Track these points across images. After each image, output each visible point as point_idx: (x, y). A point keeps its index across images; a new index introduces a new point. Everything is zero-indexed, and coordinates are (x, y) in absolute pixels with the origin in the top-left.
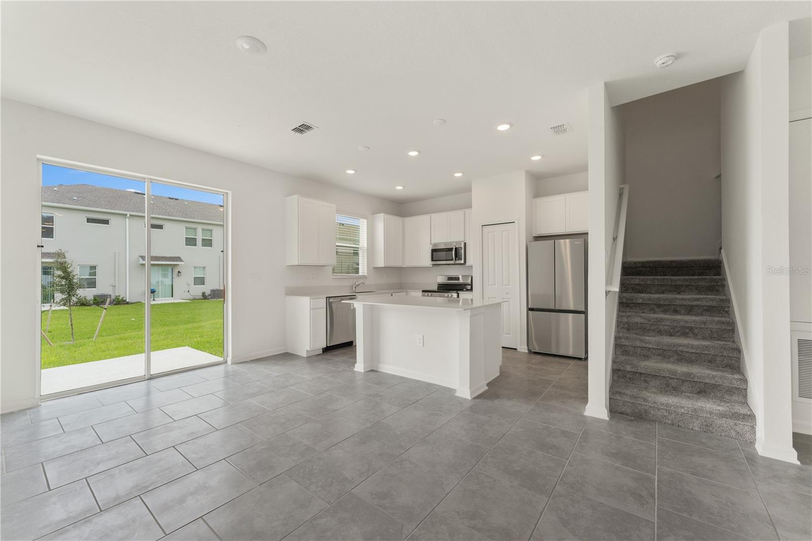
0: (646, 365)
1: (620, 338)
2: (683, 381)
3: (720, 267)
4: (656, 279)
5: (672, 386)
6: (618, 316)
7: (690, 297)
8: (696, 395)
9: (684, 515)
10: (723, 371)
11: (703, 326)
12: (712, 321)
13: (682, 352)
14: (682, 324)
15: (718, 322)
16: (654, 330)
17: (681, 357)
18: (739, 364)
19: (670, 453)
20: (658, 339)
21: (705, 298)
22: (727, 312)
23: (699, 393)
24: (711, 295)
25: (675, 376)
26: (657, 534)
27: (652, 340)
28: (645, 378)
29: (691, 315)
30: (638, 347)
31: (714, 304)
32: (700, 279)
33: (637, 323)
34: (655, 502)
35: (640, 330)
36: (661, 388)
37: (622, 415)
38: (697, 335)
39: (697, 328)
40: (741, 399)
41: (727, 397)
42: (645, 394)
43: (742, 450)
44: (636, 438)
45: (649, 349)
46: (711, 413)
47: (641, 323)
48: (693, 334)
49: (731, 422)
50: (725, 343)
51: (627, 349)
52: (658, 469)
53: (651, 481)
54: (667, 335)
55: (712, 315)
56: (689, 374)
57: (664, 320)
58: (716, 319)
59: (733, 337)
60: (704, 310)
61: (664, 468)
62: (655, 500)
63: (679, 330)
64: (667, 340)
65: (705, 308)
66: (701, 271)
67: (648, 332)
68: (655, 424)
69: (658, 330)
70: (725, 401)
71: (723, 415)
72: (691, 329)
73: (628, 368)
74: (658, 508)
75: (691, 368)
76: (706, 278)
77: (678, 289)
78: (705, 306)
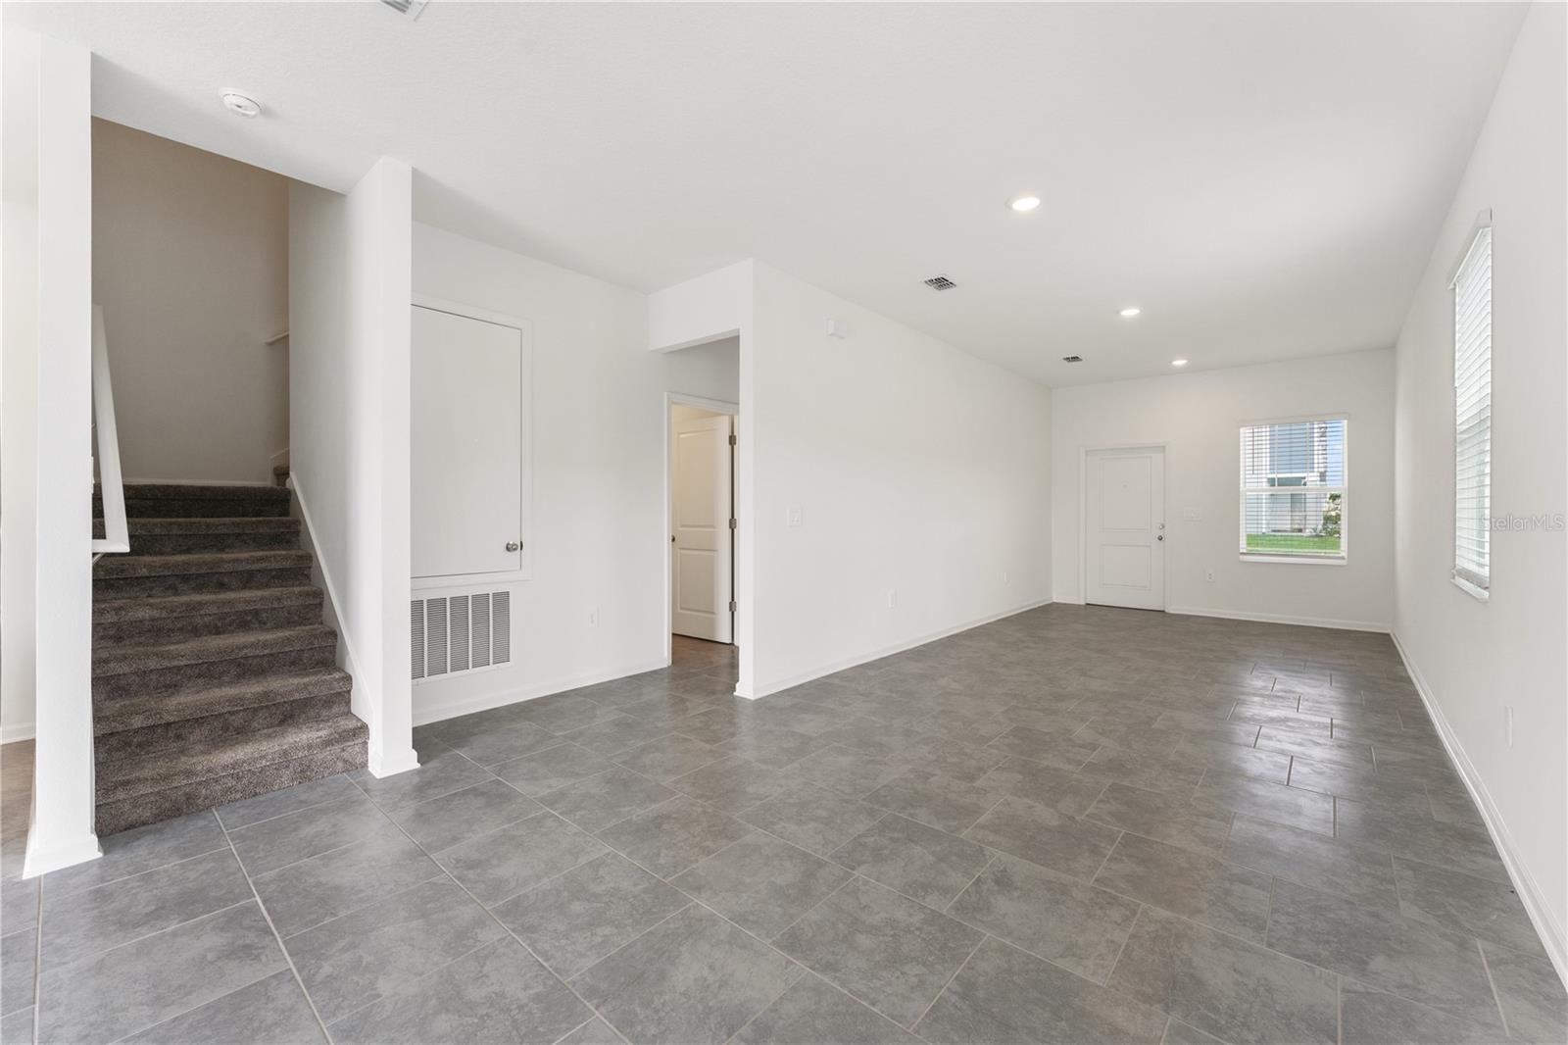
0: (180, 704)
1: (106, 661)
2: (255, 710)
3: (288, 501)
4: (174, 523)
5: (231, 728)
6: (97, 612)
7: (246, 555)
8: (278, 729)
9: (328, 920)
10: (316, 673)
11: (276, 605)
12: (290, 595)
13: (246, 658)
14: (240, 607)
15: (300, 594)
16: (181, 630)
17: (245, 668)
18: (334, 656)
19: (261, 846)
20: (192, 646)
21: (275, 556)
22: (308, 577)
23: (282, 722)
24: (278, 550)
25: (242, 705)
26: (303, 980)
27: (185, 650)
28: (174, 732)
29: (250, 588)
30: (151, 671)
31: (287, 564)
32: (260, 522)
33: (141, 621)
34: (275, 939)
35: (148, 635)
36: (212, 740)
37: (131, 832)
38: (265, 623)
39: (265, 610)
40: (343, 709)
41: (325, 713)
42: (185, 763)
43: (357, 783)
44: (186, 856)
45: (179, 668)
46: (310, 747)
47: (152, 620)
48: (260, 622)
49: (337, 748)
50: (312, 627)
51: (122, 682)
52: (254, 883)
53: (253, 910)
54: (210, 633)
55: (284, 583)
56: (266, 695)
57: (206, 604)
58: (297, 589)
59: (321, 616)
60: (273, 577)
61: (264, 874)
62: (273, 934)
63: (234, 620)
64: (215, 643)
65: (274, 573)
66: (257, 508)
67: (169, 636)
68: (212, 812)
69: (190, 628)
70: (322, 721)
71: (328, 743)
72: (256, 613)
73: (138, 722)
74: (284, 942)
75: (266, 684)
76: (271, 521)
77: (220, 542)
78: (275, 569)
